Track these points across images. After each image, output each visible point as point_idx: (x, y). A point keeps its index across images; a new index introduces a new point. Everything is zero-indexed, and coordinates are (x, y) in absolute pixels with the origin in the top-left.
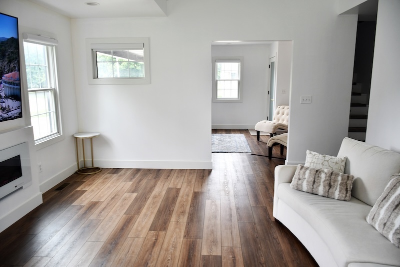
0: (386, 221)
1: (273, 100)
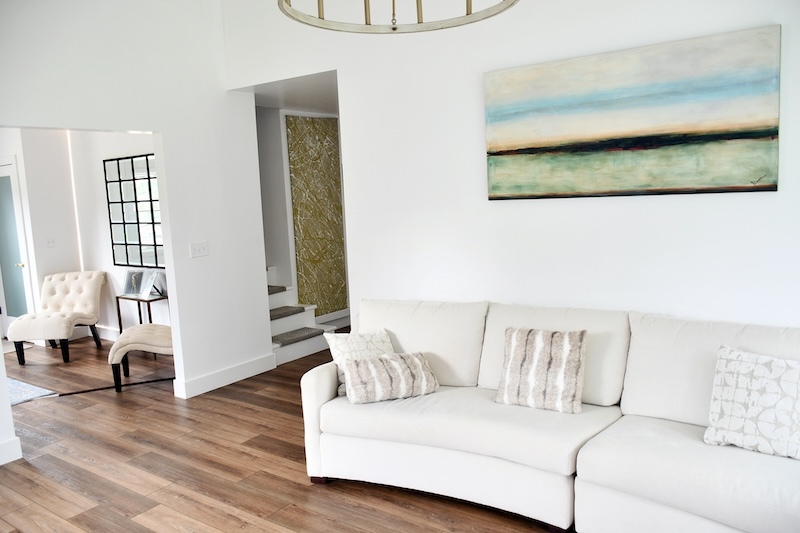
0: (543, 389)
1: (20, 265)
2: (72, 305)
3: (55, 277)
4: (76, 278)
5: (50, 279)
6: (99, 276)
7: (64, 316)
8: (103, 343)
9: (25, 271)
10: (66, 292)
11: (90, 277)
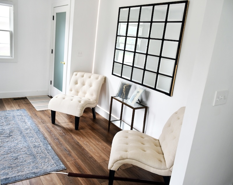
1: (63, 63)
2: (85, 93)
3: (79, 74)
4: (90, 77)
5: (76, 75)
6: (102, 79)
7: (80, 102)
8: (97, 117)
9: (65, 67)
10: (83, 84)
11: (97, 78)
